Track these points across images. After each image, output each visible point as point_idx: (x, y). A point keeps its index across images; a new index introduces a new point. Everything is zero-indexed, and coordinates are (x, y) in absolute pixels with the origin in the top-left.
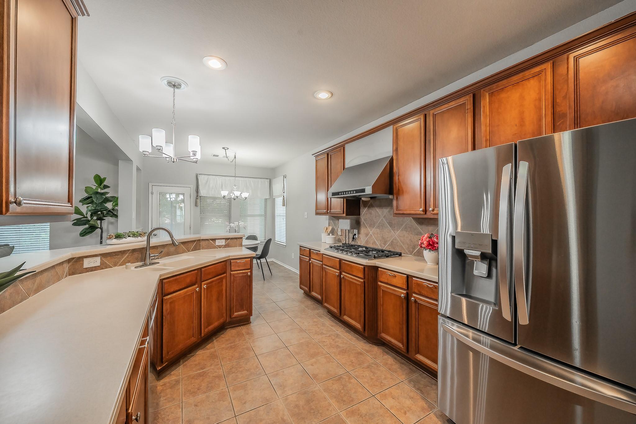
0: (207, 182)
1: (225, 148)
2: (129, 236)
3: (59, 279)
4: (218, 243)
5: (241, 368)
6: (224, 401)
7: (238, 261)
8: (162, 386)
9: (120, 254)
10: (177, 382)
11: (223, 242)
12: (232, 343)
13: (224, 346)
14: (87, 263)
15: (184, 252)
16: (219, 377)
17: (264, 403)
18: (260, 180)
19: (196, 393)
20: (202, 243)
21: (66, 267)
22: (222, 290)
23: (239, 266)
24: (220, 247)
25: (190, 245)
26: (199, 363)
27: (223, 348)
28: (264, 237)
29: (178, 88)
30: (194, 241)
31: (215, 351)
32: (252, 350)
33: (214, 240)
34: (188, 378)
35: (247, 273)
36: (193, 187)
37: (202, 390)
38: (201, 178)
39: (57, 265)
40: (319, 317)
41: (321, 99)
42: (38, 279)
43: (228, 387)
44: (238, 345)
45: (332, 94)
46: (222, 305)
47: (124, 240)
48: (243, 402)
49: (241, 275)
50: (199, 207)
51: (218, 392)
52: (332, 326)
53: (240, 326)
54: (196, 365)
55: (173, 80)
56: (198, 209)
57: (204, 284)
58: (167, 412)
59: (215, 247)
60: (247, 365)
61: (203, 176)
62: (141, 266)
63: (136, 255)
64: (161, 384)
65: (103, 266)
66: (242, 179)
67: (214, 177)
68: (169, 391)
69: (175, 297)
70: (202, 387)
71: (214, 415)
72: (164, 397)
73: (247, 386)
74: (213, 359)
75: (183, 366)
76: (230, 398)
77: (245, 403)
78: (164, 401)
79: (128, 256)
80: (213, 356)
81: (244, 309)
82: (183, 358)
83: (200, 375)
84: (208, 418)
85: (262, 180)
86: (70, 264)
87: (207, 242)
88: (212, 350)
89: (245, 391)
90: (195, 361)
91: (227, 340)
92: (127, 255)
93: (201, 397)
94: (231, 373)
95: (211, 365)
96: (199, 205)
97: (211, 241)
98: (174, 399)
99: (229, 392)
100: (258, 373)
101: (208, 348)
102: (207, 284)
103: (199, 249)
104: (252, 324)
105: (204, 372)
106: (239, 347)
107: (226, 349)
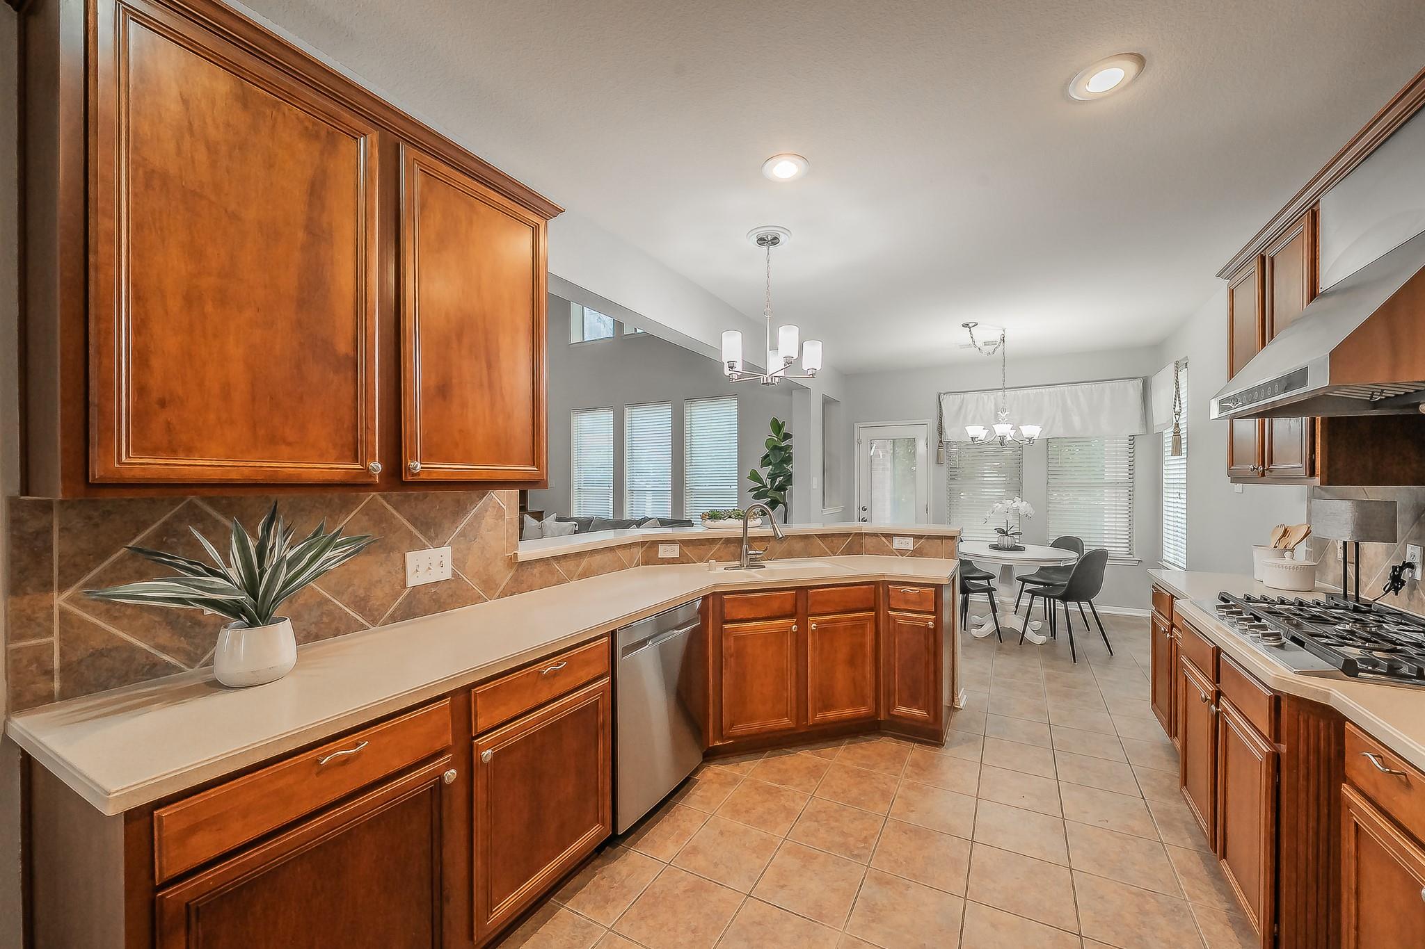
0: (960, 408)
1: (970, 325)
2: (730, 517)
3: (623, 567)
4: (898, 543)
5: (837, 821)
6: (757, 857)
7: (906, 589)
8: (715, 774)
9: (707, 543)
10: (735, 780)
11: (908, 544)
12: (868, 766)
13: (848, 763)
14: (664, 552)
15: (823, 554)
16: (789, 812)
17: (810, 914)
18: (1107, 385)
19: (739, 815)
20: (865, 540)
21: (638, 553)
22: (862, 645)
23: (907, 602)
24: (902, 553)
25: (836, 541)
26: (786, 770)
27: (844, 766)
28: (1127, 545)
29: (774, 244)
30: (848, 535)
31: (826, 766)
32: (890, 801)
33: (889, 536)
34: (751, 785)
35: (927, 621)
36: (932, 422)
37: (749, 817)
38: (946, 401)
39: (619, 547)
40: (1162, 822)
41: (1098, 99)
42: (585, 562)
43: (784, 839)
44: (873, 776)
45: (1140, 60)
46: (864, 677)
47: (720, 523)
48: (782, 883)
49: (911, 623)
50: (945, 465)
51: (765, 835)
52: (1186, 873)
53: (914, 741)
54: (779, 770)
55: (762, 232)
56: (944, 470)
57: (813, 622)
58: (687, 815)
59: (891, 553)
60: (852, 822)
61: (951, 397)
62: (735, 568)
63: (732, 548)
64: (717, 772)
65: (682, 560)
66: (1052, 389)
67: (977, 394)
68: (716, 786)
69: (745, 629)
70: (754, 811)
71: (727, 867)
72: (703, 791)
73: (814, 861)
74: (812, 776)
75: (764, 762)
76: (771, 860)
77: (782, 887)
78: (699, 797)
79: (719, 549)
80: (815, 772)
81: (920, 704)
82: (774, 750)
83: (769, 791)
84: (716, 865)
85: (1117, 384)
86: (643, 549)
87: (874, 540)
88: (824, 761)
89: (804, 866)
90: (783, 763)
91: (864, 757)
92: (718, 546)
93: (739, 825)
94: (814, 819)
95: (797, 786)
96: (946, 462)
97: (883, 539)
98: (709, 803)
99: (778, 849)
100: (856, 852)
101: (822, 753)
102: (818, 623)
103: (860, 553)
104: (942, 752)
105: (778, 790)
106: (873, 780)
107: (847, 772)
